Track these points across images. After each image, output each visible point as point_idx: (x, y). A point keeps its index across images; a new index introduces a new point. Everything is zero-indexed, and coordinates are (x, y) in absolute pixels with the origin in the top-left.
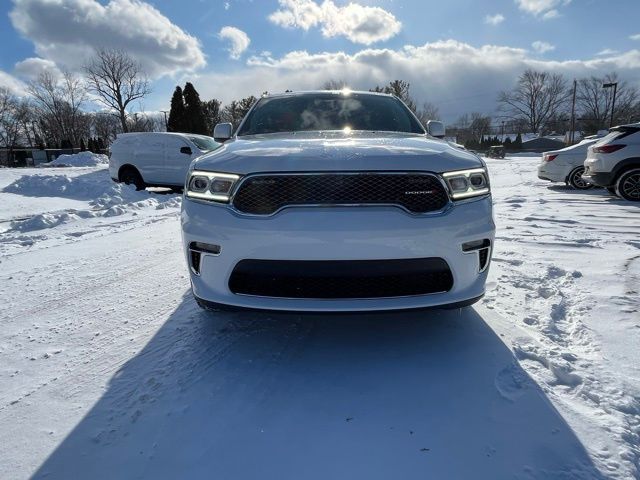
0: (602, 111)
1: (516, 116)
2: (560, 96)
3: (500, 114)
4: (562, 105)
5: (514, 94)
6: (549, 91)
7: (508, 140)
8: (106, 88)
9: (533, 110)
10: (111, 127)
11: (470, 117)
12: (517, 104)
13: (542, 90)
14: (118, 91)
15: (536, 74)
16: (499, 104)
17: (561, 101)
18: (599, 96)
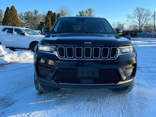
1: (134, 24)
2: (149, 17)
3: (128, 23)
4: (150, 20)
5: (132, 15)
6: (145, 15)
9: (140, 22)
11: (116, 23)
12: (134, 19)
13: (143, 14)
15: (140, 8)
16: (128, 19)
17: (150, 19)
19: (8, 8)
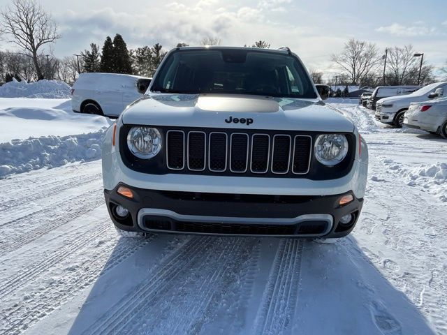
0: (401, 72)
1: (342, 73)
2: (373, 60)
4: (374, 66)
5: (341, 56)
6: (366, 55)
7: (339, 90)
8: (20, 32)
9: (354, 69)
10: (22, 65)
12: (344, 64)
13: (361, 54)
14: (31, 35)
15: (357, 42)
17: (374, 63)
18: (399, 61)
19: (109, 39)
